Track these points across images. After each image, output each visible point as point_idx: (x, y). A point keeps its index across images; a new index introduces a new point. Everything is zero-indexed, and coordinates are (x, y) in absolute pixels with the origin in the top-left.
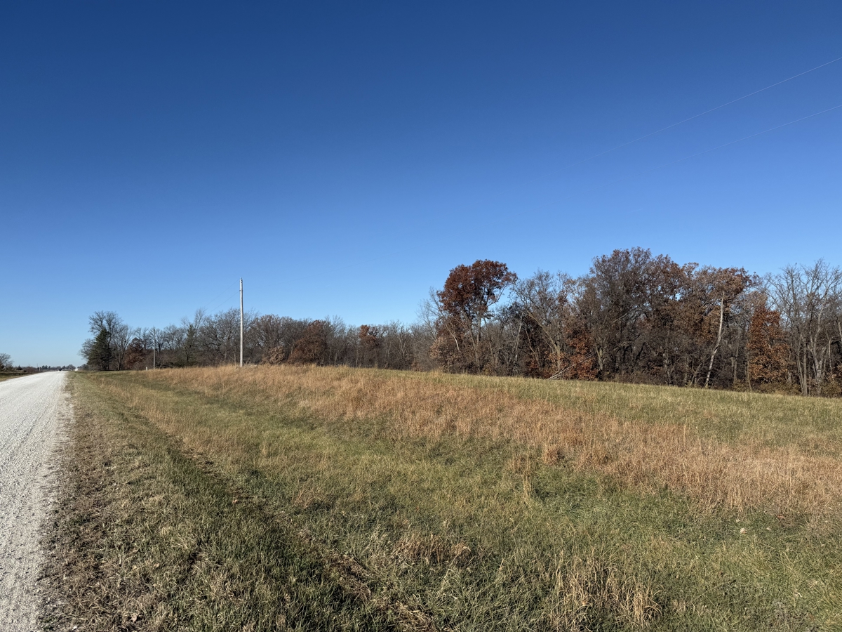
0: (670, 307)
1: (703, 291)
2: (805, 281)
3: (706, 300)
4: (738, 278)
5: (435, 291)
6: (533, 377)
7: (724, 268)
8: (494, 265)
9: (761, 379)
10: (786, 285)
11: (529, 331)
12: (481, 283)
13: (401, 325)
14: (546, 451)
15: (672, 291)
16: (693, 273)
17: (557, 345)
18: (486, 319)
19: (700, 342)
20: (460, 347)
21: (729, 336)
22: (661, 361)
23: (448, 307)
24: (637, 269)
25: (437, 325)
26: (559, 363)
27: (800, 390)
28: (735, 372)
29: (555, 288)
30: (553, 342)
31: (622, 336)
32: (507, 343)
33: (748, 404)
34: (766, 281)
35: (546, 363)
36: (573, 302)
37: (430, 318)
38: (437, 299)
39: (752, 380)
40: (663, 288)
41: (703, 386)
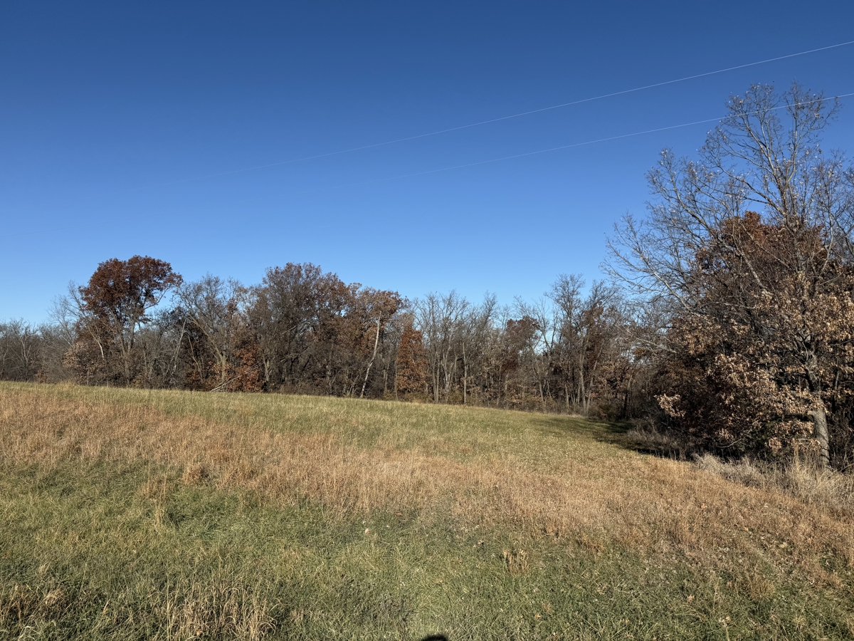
0: (335, 322)
1: (364, 309)
2: (442, 307)
3: (367, 317)
4: (393, 301)
5: (77, 287)
6: (191, 390)
7: (382, 290)
8: (156, 264)
9: (405, 389)
10: (428, 309)
11: (192, 340)
12: (139, 282)
13: (26, 325)
14: (189, 471)
15: (338, 307)
16: (357, 292)
17: (222, 355)
18: (142, 324)
19: (359, 356)
20: (106, 354)
21: (383, 351)
22: (325, 372)
23: (93, 306)
24: (308, 284)
25: (78, 327)
26: (224, 374)
27: (433, 399)
28: (386, 383)
29: (225, 295)
30: (218, 352)
31: (289, 348)
32: (164, 352)
33: (391, 412)
34: (414, 305)
35: (209, 374)
36: (244, 311)
37: (67, 318)
38: (79, 295)
39: (399, 390)
40: (330, 303)
41: (358, 395)
